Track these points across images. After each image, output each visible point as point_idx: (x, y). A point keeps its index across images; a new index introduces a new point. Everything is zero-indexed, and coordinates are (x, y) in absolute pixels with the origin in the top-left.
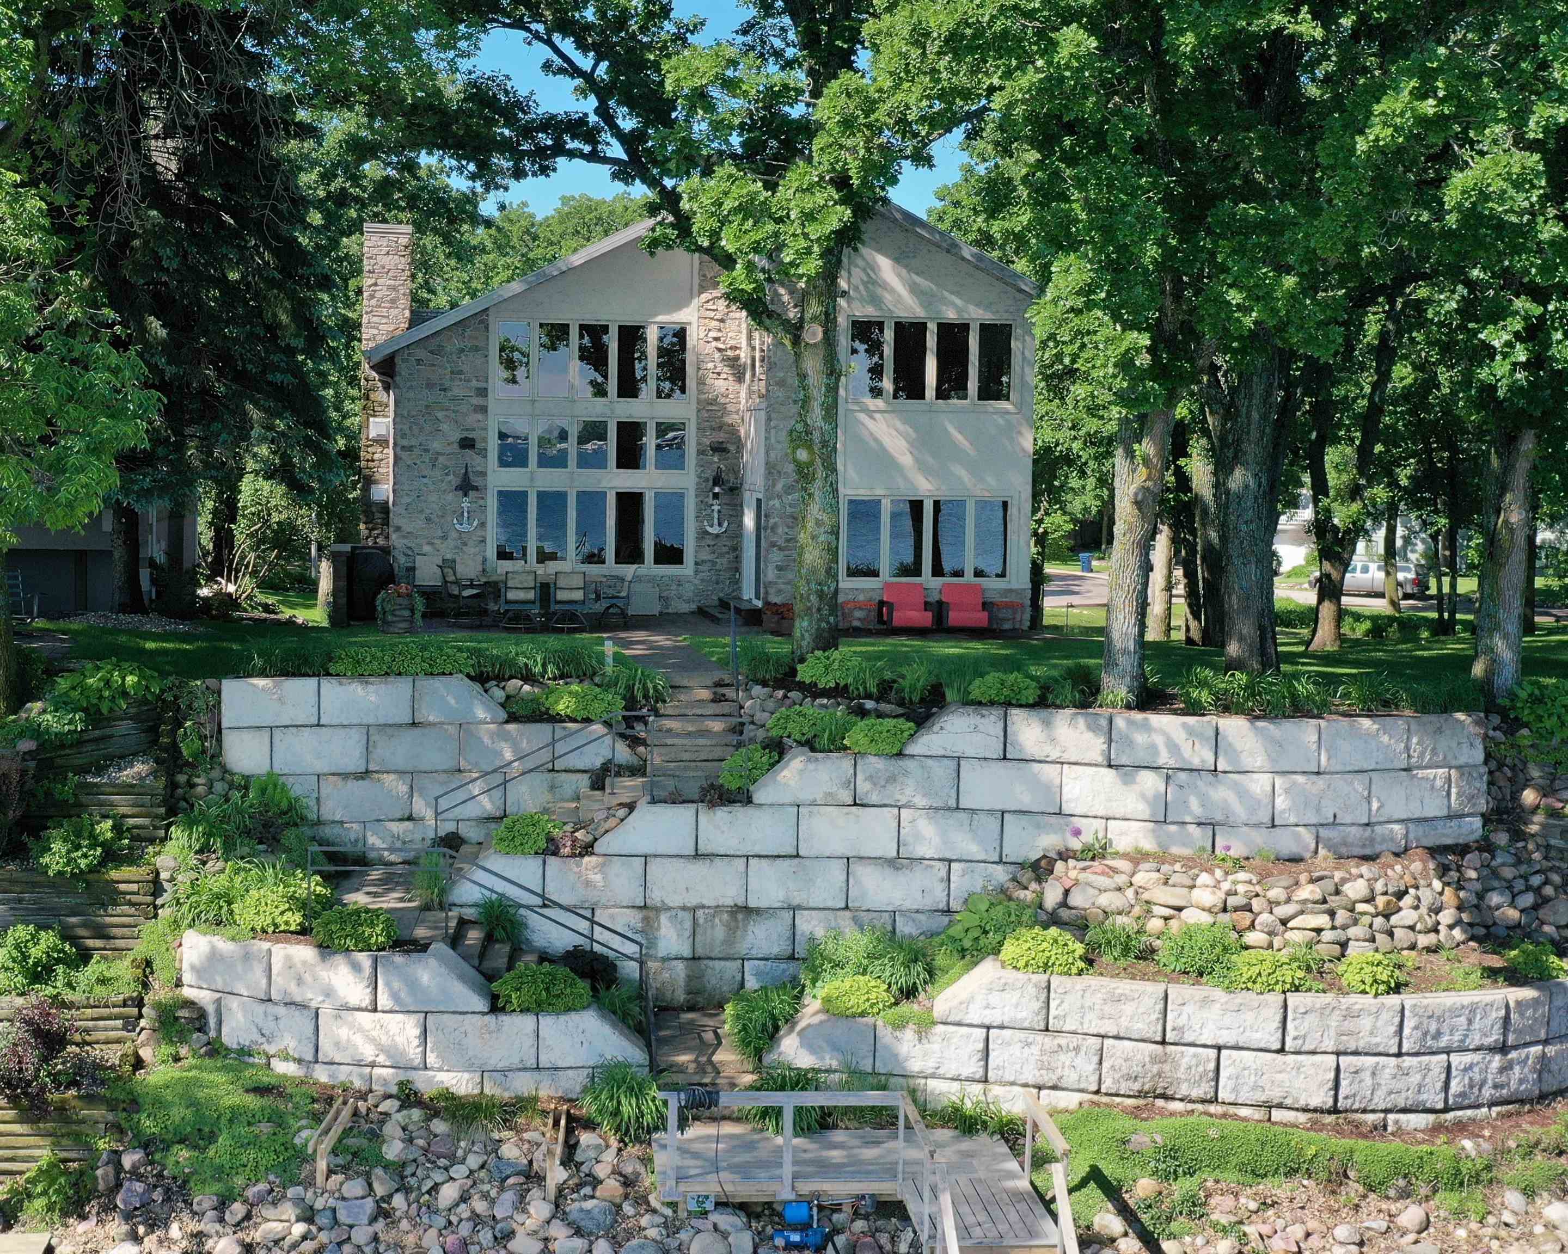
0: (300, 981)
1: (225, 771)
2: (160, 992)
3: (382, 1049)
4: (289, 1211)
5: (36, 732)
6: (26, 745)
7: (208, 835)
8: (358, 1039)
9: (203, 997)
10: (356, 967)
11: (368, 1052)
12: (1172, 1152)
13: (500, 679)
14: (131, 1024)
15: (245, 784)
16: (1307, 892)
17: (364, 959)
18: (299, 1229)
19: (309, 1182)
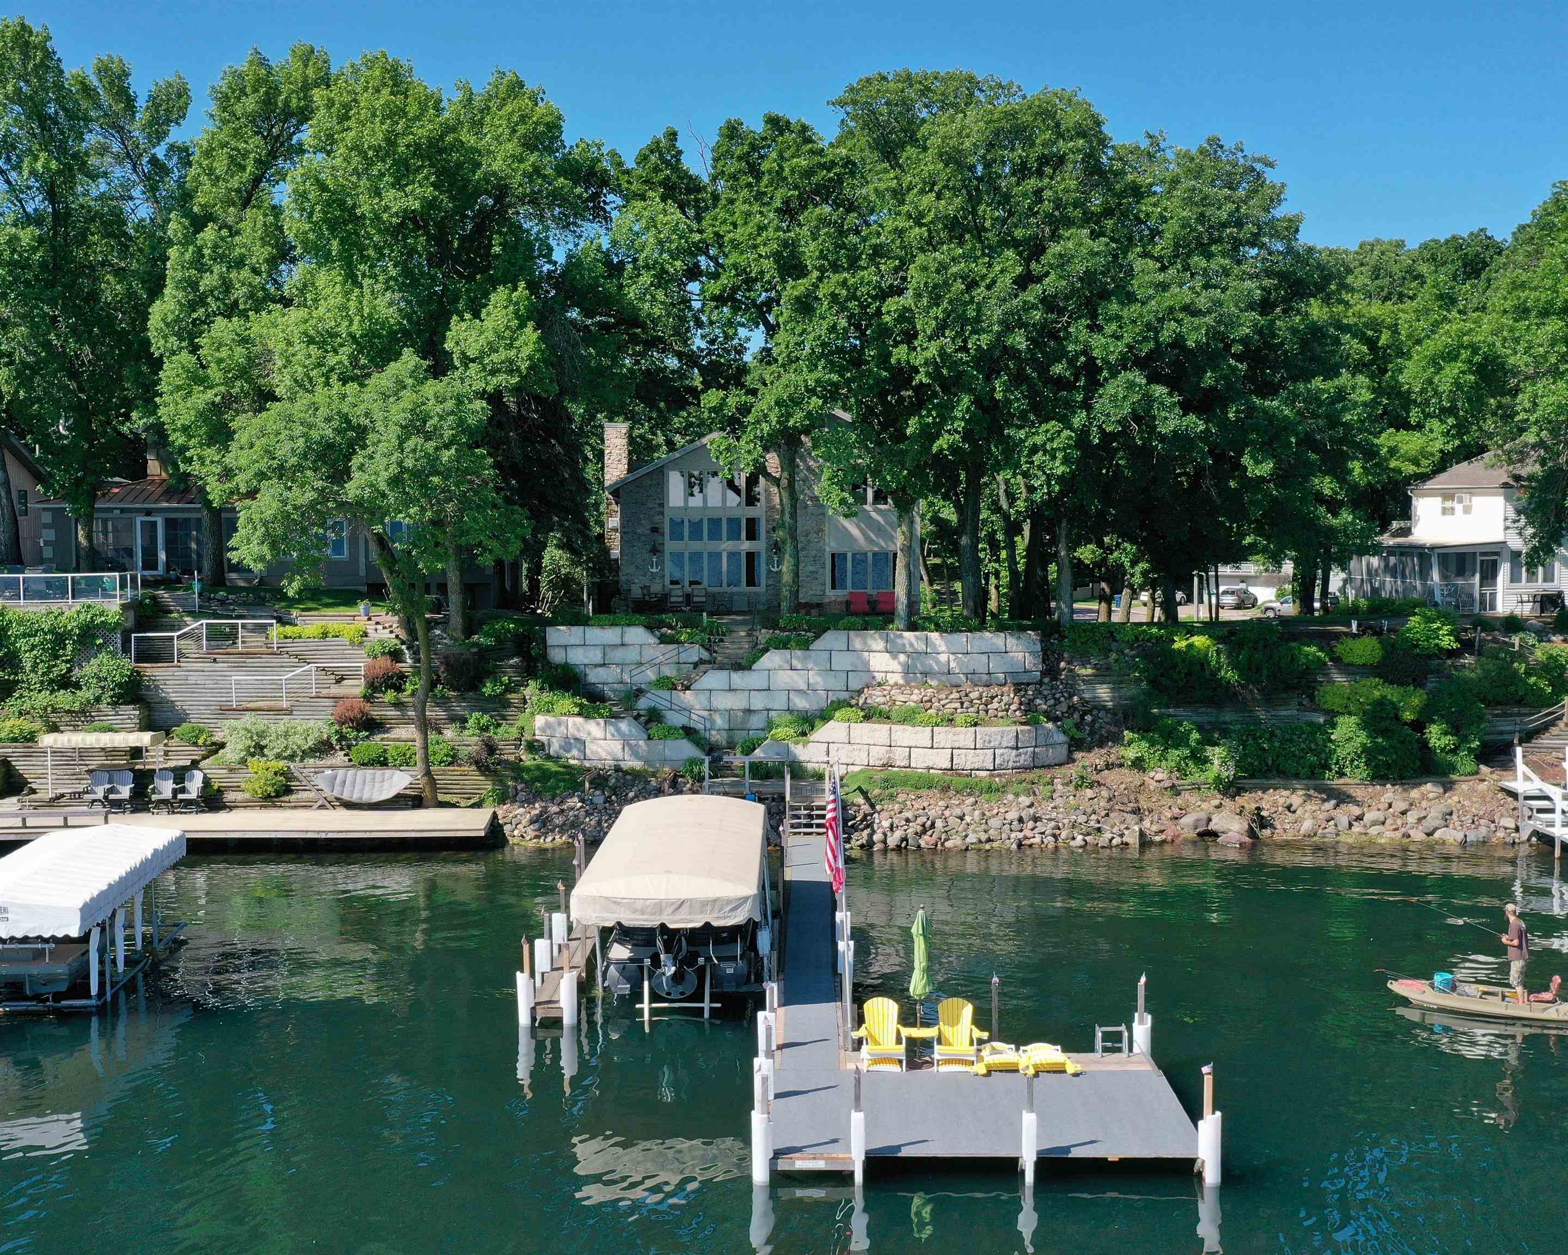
0: (579, 730)
1: (549, 662)
2: (527, 736)
3: (609, 753)
4: (576, 799)
5: (476, 644)
6: (476, 650)
7: (543, 683)
8: (600, 750)
9: (544, 739)
10: (598, 724)
11: (604, 755)
12: (886, 780)
13: (659, 628)
14: (517, 747)
15: (557, 666)
16: (955, 695)
17: (601, 721)
18: (579, 805)
19: (583, 791)
